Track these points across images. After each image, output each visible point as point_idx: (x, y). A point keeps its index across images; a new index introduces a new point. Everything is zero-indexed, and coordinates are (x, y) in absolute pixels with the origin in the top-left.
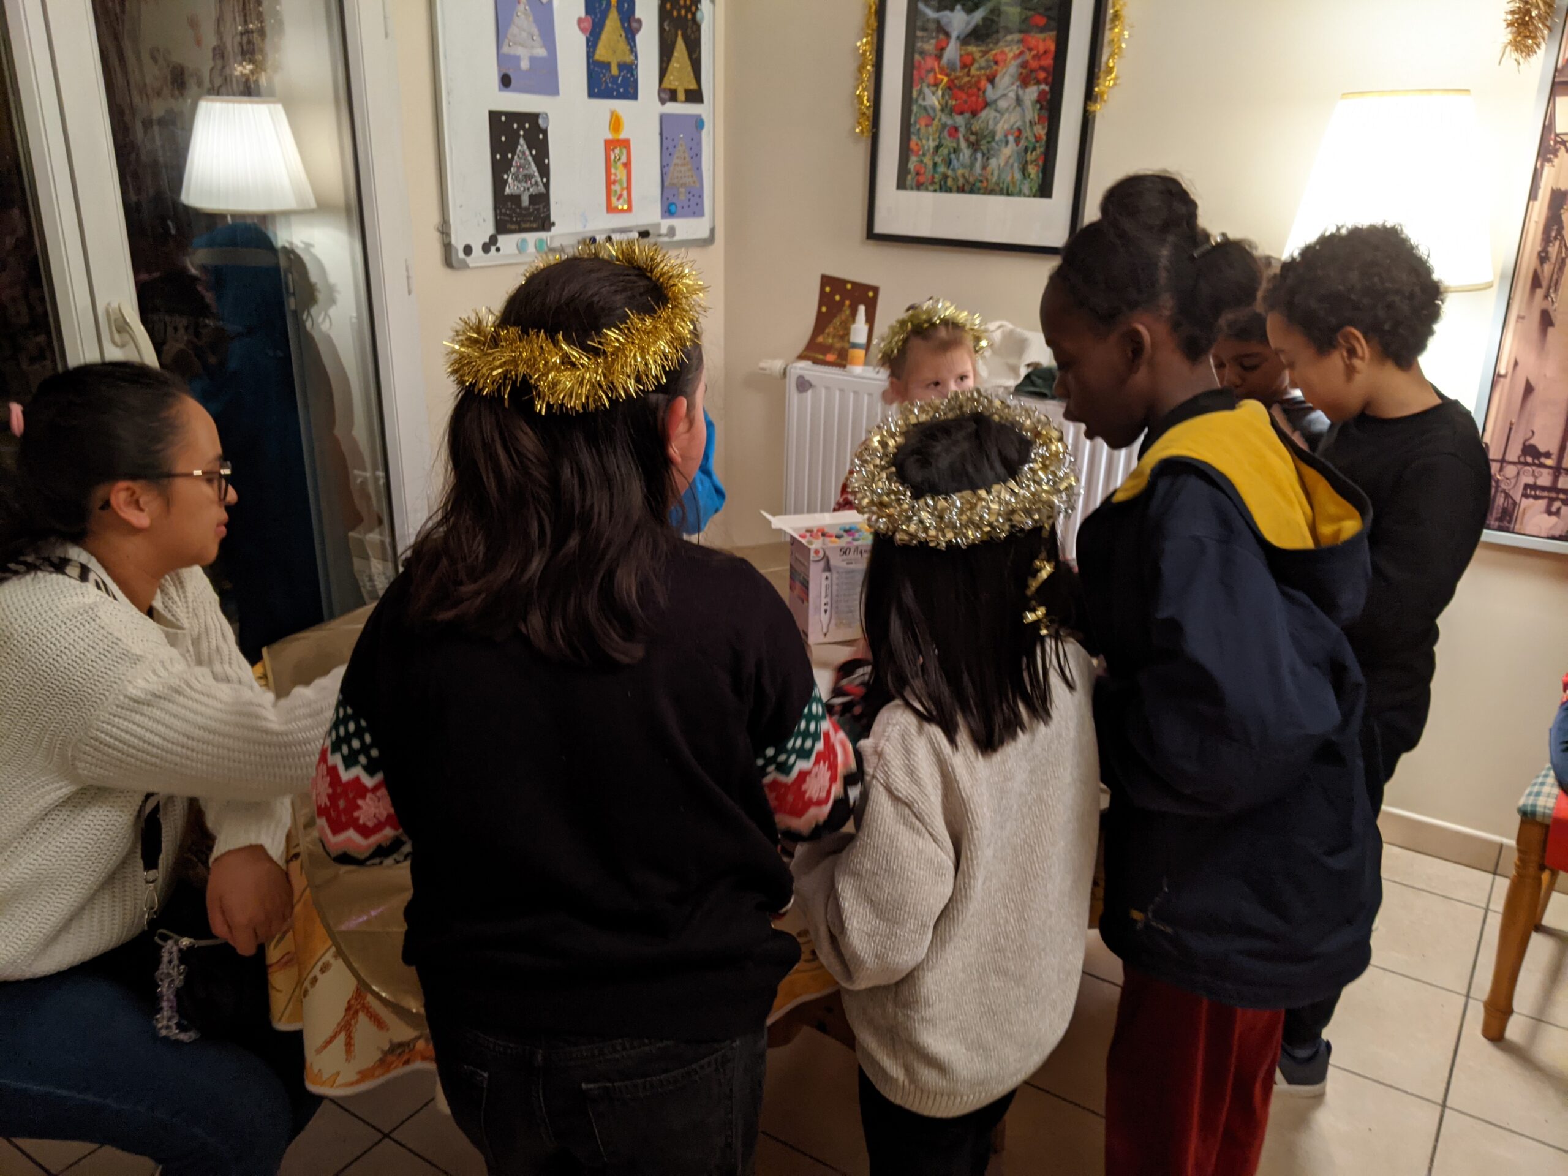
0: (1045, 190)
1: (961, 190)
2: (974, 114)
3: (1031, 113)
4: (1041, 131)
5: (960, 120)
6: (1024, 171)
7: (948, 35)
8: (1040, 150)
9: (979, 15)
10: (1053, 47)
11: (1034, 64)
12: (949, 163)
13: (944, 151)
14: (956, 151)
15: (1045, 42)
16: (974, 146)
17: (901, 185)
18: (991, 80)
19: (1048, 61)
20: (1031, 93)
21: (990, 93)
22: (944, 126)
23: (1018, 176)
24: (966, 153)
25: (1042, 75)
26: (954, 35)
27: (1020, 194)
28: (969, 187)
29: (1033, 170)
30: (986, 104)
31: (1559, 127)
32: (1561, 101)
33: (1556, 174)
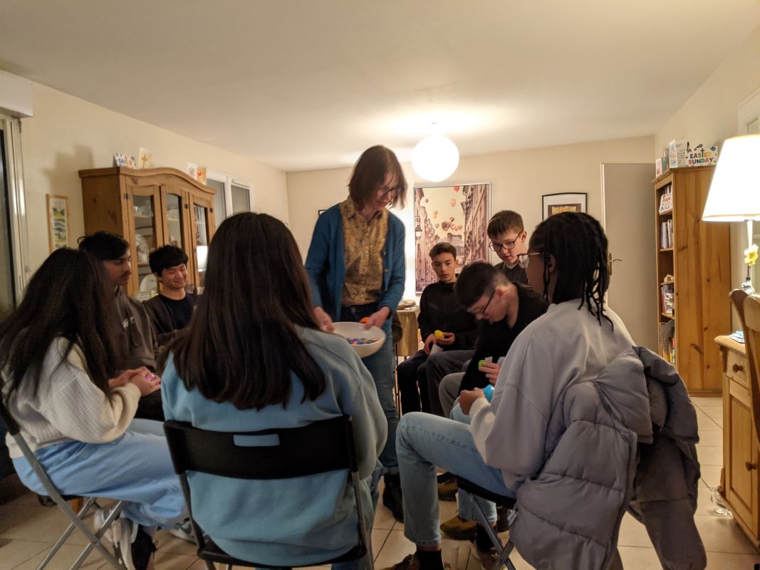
31: (417, 236)
32: (417, 233)
33: (418, 242)
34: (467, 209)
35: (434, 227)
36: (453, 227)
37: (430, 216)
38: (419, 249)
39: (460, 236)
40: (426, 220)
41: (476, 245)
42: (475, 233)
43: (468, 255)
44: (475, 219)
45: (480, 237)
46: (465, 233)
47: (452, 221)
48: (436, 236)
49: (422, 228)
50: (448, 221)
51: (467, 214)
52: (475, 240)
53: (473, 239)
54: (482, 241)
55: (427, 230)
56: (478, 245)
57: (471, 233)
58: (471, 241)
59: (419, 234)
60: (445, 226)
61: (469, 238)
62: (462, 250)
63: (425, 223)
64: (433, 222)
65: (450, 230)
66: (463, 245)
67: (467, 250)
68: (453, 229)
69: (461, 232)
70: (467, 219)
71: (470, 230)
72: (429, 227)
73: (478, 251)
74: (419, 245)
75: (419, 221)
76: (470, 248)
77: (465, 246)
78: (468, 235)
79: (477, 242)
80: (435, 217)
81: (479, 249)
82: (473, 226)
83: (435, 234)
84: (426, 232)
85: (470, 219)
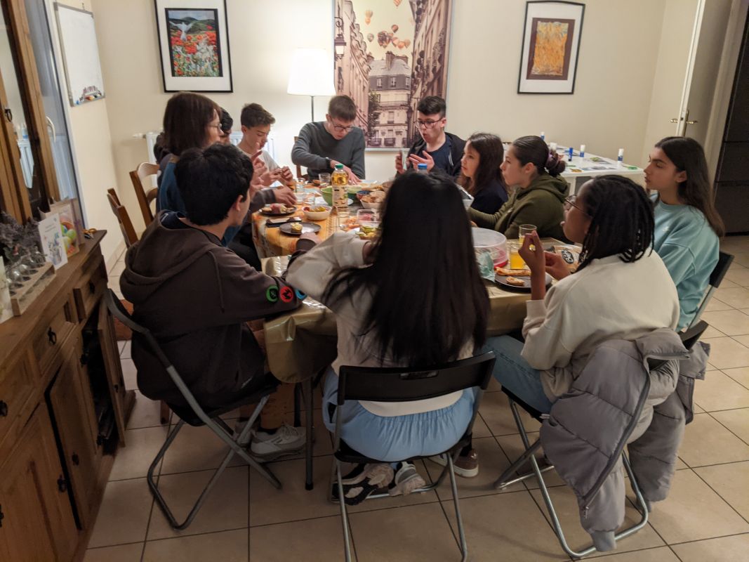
0: (221, 75)
1: (194, 76)
2: (194, 53)
3: (212, 53)
4: (216, 58)
5: (189, 55)
6: (213, 70)
7: (181, 31)
8: (217, 63)
9: (190, 25)
10: (215, 35)
11: (210, 39)
12: (188, 68)
13: (186, 65)
14: (190, 64)
15: (213, 33)
16: (196, 63)
17: (173, 75)
18: (198, 44)
19: (215, 39)
20: (211, 48)
21: (198, 48)
22: (185, 57)
23: (211, 71)
24: (193, 65)
25: (213, 43)
26: (183, 31)
27: (213, 76)
28: (196, 75)
29: (216, 69)
30: (198, 51)
31: (338, 53)
32: (337, 47)
33: (339, 63)
34: (419, 12)
35: (366, 40)
36: (395, 42)
37: (360, 20)
38: (340, 76)
39: (405, 58)
40: (353, 26)
41: (428, 74)
42: (428, 55)
43: (415, 89)
44: (429, 30)
45: (434, 62)
46: (414, 54)
47: (395, 31)
48: (368, 56)
49: (347, 39)
50: (388, 30)
51: (418, 21)
52: (428, 67)
53: (425, 65)
54: (437, 69)
55: (354, 43)
56: (431, 75)
57: (422, 54)
58: (422, 67)
59: (340, 50)
60: (383, 39)
61: (419, 62)
62: (408, 82)
63: (352, 31)
64: (365, 30)
65: (390, 47)
66: (409, 74)
67: (416, 82)
68: (395, 45)
69: (407, 52)
70: (417, 29)
71: (422, 48)
72: (358, 38)
73: (430, 85)
74: (340, 69)
75: (340, 25)
76: (420, 79)
77: (413, 75)
78: (417, 56)
79: (431, 68)
80: (368, 22)
81: (433, 81)
82: (427, 42)
83: (367, 52)
84: (352, 46)
85: (422, 31)
